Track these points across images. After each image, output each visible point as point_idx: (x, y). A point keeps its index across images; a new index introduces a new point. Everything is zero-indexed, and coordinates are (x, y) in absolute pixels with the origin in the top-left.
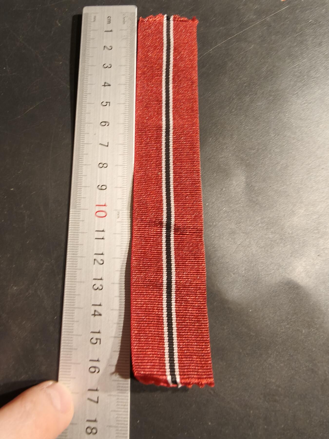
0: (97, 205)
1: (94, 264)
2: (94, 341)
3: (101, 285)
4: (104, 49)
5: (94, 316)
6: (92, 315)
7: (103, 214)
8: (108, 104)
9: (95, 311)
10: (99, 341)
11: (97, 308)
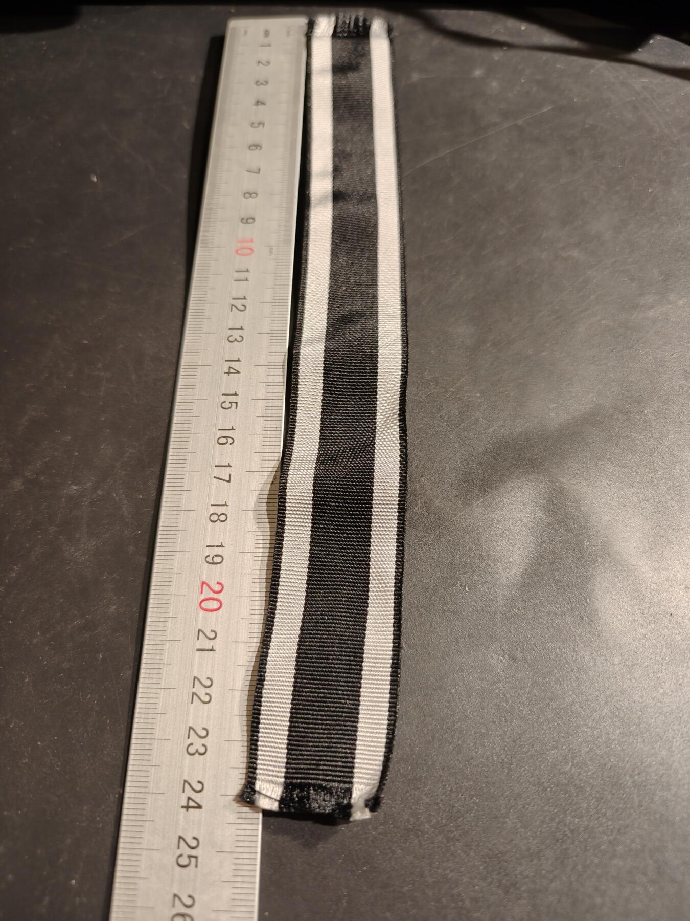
1: (231, 311)
2: (227, 405)
5: (227, 375)
6: (225, 373)
10: (234, 405)
11: (233, 364)
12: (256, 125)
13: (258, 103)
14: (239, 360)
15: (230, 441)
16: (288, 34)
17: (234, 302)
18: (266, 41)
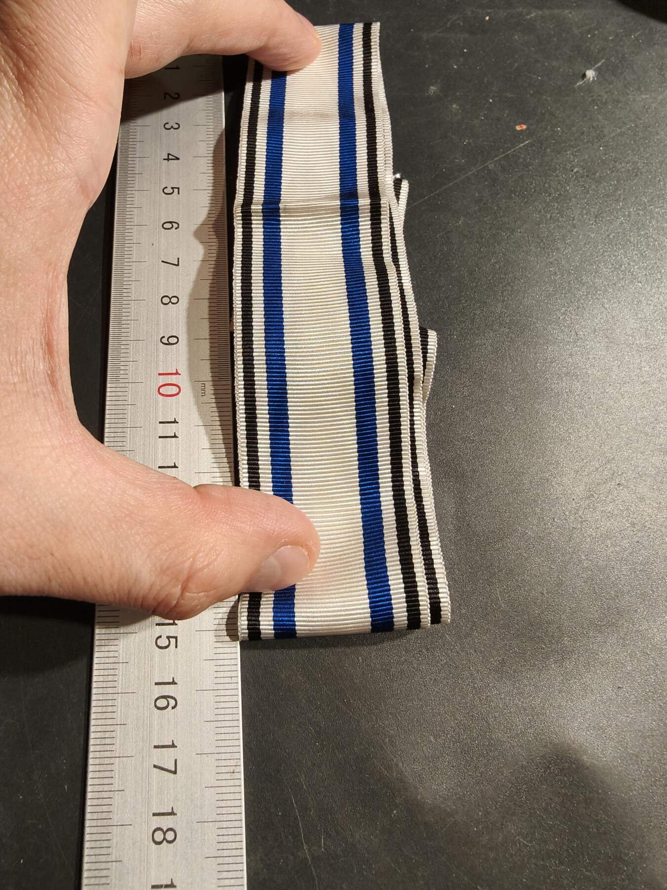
4: (165, 98)
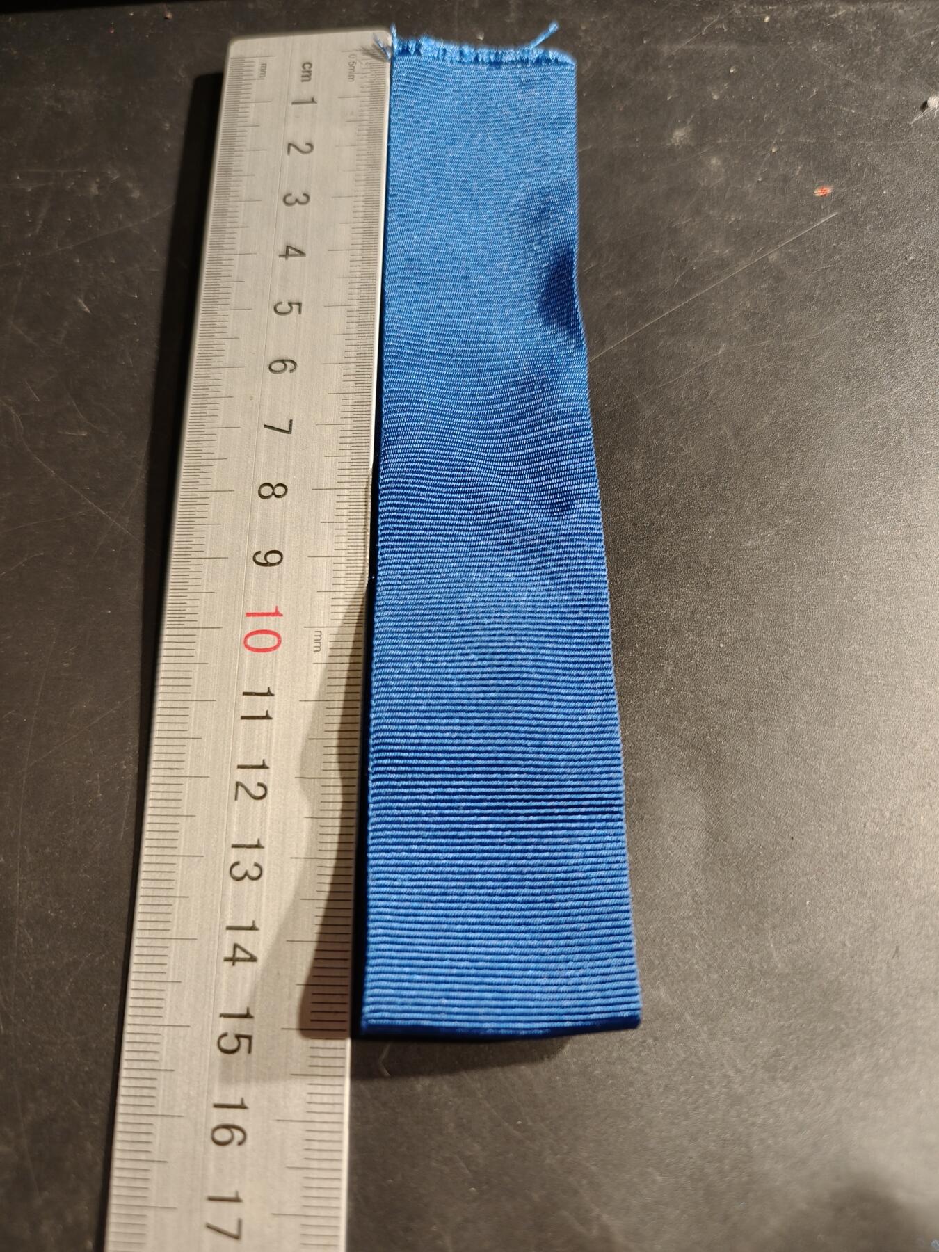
0: (249, 615)
2: (229, 1043)
3: (256, 865)
5: (231, 963)
6: (227, 960)
7: (270, 641)
8: (295, 307)
9: (236, 946)
10: (244, 1042)
11: (242, 938)
12: (284, 307)
13: (290, 251)
14: (253, 928)
15: (238, 1135)
16: (351, 75)
17: (240, 775)
18: (306, 91)
